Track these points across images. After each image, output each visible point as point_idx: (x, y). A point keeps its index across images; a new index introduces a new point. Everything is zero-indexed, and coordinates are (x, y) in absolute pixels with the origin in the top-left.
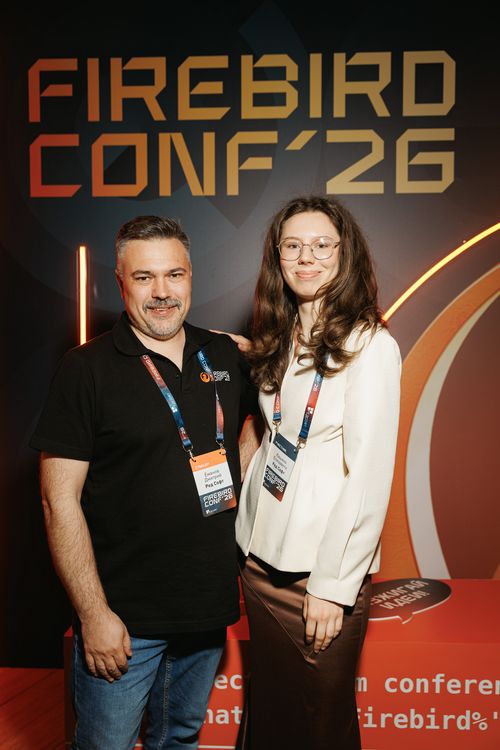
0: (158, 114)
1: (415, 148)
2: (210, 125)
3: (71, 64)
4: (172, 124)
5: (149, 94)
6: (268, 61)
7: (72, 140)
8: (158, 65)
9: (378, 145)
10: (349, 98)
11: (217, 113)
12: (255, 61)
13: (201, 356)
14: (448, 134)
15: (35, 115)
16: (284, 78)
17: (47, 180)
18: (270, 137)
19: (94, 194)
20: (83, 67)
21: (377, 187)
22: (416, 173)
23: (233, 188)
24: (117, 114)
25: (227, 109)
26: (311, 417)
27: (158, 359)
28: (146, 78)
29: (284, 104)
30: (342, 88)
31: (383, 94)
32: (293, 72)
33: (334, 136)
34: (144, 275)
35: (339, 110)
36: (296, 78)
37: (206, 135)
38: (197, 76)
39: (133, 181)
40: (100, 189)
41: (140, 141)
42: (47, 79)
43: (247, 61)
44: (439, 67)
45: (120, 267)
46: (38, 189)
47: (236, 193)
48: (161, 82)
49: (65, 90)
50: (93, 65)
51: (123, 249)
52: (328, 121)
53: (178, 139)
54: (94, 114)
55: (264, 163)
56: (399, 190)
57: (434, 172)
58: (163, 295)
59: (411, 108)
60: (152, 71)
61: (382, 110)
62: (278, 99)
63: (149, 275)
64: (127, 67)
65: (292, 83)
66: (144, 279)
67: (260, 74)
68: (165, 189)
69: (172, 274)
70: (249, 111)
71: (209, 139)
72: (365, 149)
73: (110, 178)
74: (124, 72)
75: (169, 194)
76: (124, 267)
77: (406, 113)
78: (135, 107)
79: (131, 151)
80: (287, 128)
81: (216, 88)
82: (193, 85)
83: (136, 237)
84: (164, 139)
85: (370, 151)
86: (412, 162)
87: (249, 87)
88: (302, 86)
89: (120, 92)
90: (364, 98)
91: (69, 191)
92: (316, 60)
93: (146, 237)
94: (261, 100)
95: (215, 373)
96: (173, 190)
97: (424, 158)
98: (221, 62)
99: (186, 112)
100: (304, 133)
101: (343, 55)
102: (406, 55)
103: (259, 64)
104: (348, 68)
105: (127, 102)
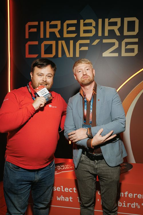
0: (58, 36)
1: (127, 44)
2: (72, 38)
3: (36, 23)
4: (62, 38)
5: (56, 31)
6: (87, 21)
7: (36, 43)
8: (58, 23)
9: (117, 43)
10: (109, 31)
11: (74, 35)
12: (84, 21)
14: (136, 40)
15: (27, 37)
16: (92, 26)
18: (88, 41)
19: (42, 57)
20: (39, 24)
21: (116, 55)
22: (127, 51)
23: (78, 55)
24: (48, 36)
25: (77, 34)
28: (55, 26)
29: (91, 33)
30: (107, 28)
31: (118, 29)
32: (94, 24)
33: (105, 41)
35: (106, 34)
36: (95, 26)
38: (69, 26)
39: (52, 53)
40: (43, 55)
41: (53, 43)
42: (31, 27)
43: (82, 21)
44: (134, 21)
46: (28, 56)
47: (78, 56)
48: (59, 27)
49: (35, 30)
50: (42, 23)
52: (103, 37)
53: (64, 42)
54: (42, 36)
55: (86, 48)
56: (122, 55)
57: (132, 50)
59: (126, 33)
60: (57, 25)
61: (118, 34)
62: (90, 31)
64: (51, 24)
65: (93, 27)
67: (85, 25)
68: (60, 55)
70: (82, 35)
71: (71, 42)
72: (113, 44)
73: (46, 53)
75: (61, 57)
78: (52, 34)
79: (51, 45)
80: (92, 39)
81: (73, 29)
82: (67, 28)
84: (60, 42)
85: (115, 45)
86: (126, 48)
87: (82, 28)
88: (96, 28)
89: (48, 30)
90: (113, 31)
92: (100, 21)
94: (85, 32)
96: (62, 56)
97: (129, 47)
98: (75, 22)
99: (66, 35)
100: (97, 40)
101: (108, 19)
102: (125, 19)
103: (85, 22)
104: (109, 23)
105: (50, 33)
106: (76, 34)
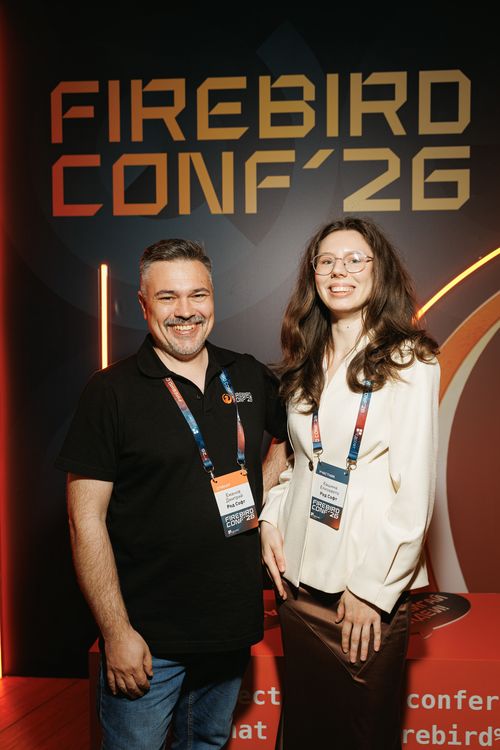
0: (177, 134)
1: (431, 166)
2: (228, 145)
3: (92, 87)
4: (191, 143)
5: (169, 115)
6: (286, 81)
7: (94, 160)
8: (178, 86)
9: (395, 163)
10: (366, 117)
11: (236, 133)
12: (272, 82)
13: (223, 377)
14: (464, 152)
15: (57, 136)
16: (302, 99)
17: (69, 199)
18: (288, 156)
19: (116, 213)
20: (104, 89)
21: (393, 205)
22: (432, 190)
23: (251, 207)
24: (137, 135)
25: (246, 129)
26: (360, 438)
27: (181, 381)
28: (166, 99)
29: (301, 123)
30: (359, 107)
31: (399, 112)
32: (310, 92)
33: (351, 155)
34: (168, 295)
35: (356, 130)
36: (313, 98)
37: (224, 154)
38: (216, 97)
39: (153, 200)
40: (121, 208)
41: (159, 161)
42: (69, 101)
43: (264, 82)
44: (455, 86)
45: (143, 288)
46: (60, 209)
47: (254, 211)
48: (180, 102)
49: (88, 112)
50: (114, 87)
51: (147, 271)
52: (345, 140)
53: (197, 158)
54: (115, 136)
55: (282, 182)
56: (415, 207)
57: (449, 190)
58: (187, 314)
59: (426, 126)
60: (172, 93)
61: (398, 129)
62: (295, 119)
63: (173, 295)
64: (147, 89)
65: (309, 102)
66: (168, 298)
67: (278, 95)
68: (185, 208)
69: (195, 294)
70: (267, 131)
71: (228, 159)
72: (381, 167)
73: (131, 197)
74: (144, 94)
75: (188, 212)
76: (148, 287)
77: (422, 131)
78: (155, 128)
79: (151, 171)
80: (305, 147)
81: (234, 108)
82: (212, 106)
83: (160, 258)
84: (183, 159)
85: (387, 170)
86: (428, 180)
87: (267, 107)
88: (319, 105)
89: (140, 113)
90: (381, 117)
91: (90, 210)
92: (333, 80)
93: (170, 258)
94: (278, 119)
95: (237, 394)
96: (192, 209)
97: (439, 176)
98: (239, 83)
99: (205, 132)
100: (321, 152)
101: (360, 75)
102: (422, 74)
103: (277, 84)
104: (365, 88)
105: (147, 123)
106: (244, 130)
